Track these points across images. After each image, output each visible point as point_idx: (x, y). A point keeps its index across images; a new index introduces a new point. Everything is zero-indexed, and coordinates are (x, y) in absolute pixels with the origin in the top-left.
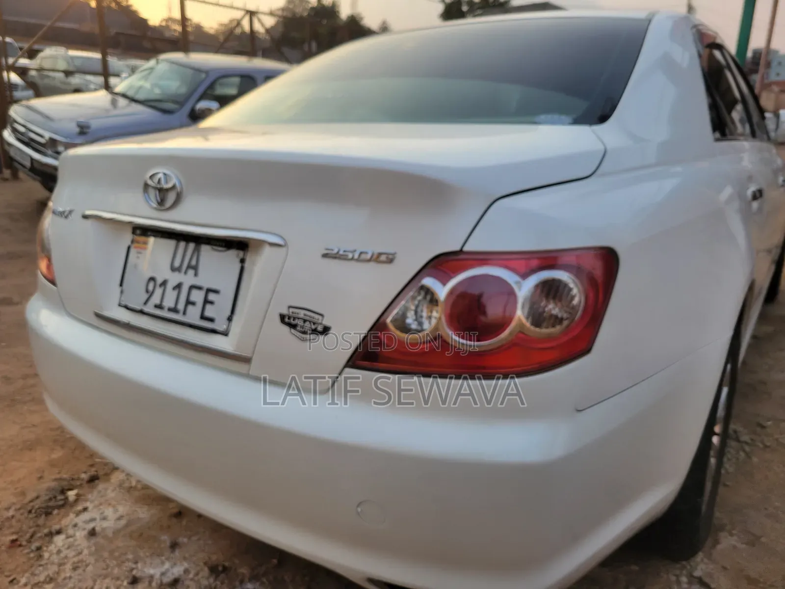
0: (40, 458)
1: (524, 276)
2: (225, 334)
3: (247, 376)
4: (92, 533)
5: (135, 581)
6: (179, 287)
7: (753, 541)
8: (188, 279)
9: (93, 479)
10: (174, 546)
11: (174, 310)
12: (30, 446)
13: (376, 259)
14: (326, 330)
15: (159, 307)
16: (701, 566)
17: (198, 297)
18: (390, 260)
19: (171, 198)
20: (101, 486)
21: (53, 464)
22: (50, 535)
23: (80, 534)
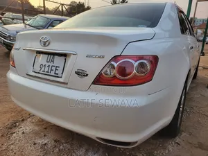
0: (8, 115)
1: (136, 61)
2: (61, 77)
3: (67, 88)
4: (23, 133)
5: (35, 144)
6: (49, 66)
7: (190, 134)
8: (51, 64)
9: (23, 120)
10: (45, 136)
11: (48, 72)
12: (6, 112)
13: (99, 57)
14: (87, 75)
15: (44, 71)
16: (177, 140)
17: (54, 68)
18: (103, 57)
19: (47, 43)
20: (25, 122)
21: (12, 117)
22: (12, 134)
23: (20, 133)
